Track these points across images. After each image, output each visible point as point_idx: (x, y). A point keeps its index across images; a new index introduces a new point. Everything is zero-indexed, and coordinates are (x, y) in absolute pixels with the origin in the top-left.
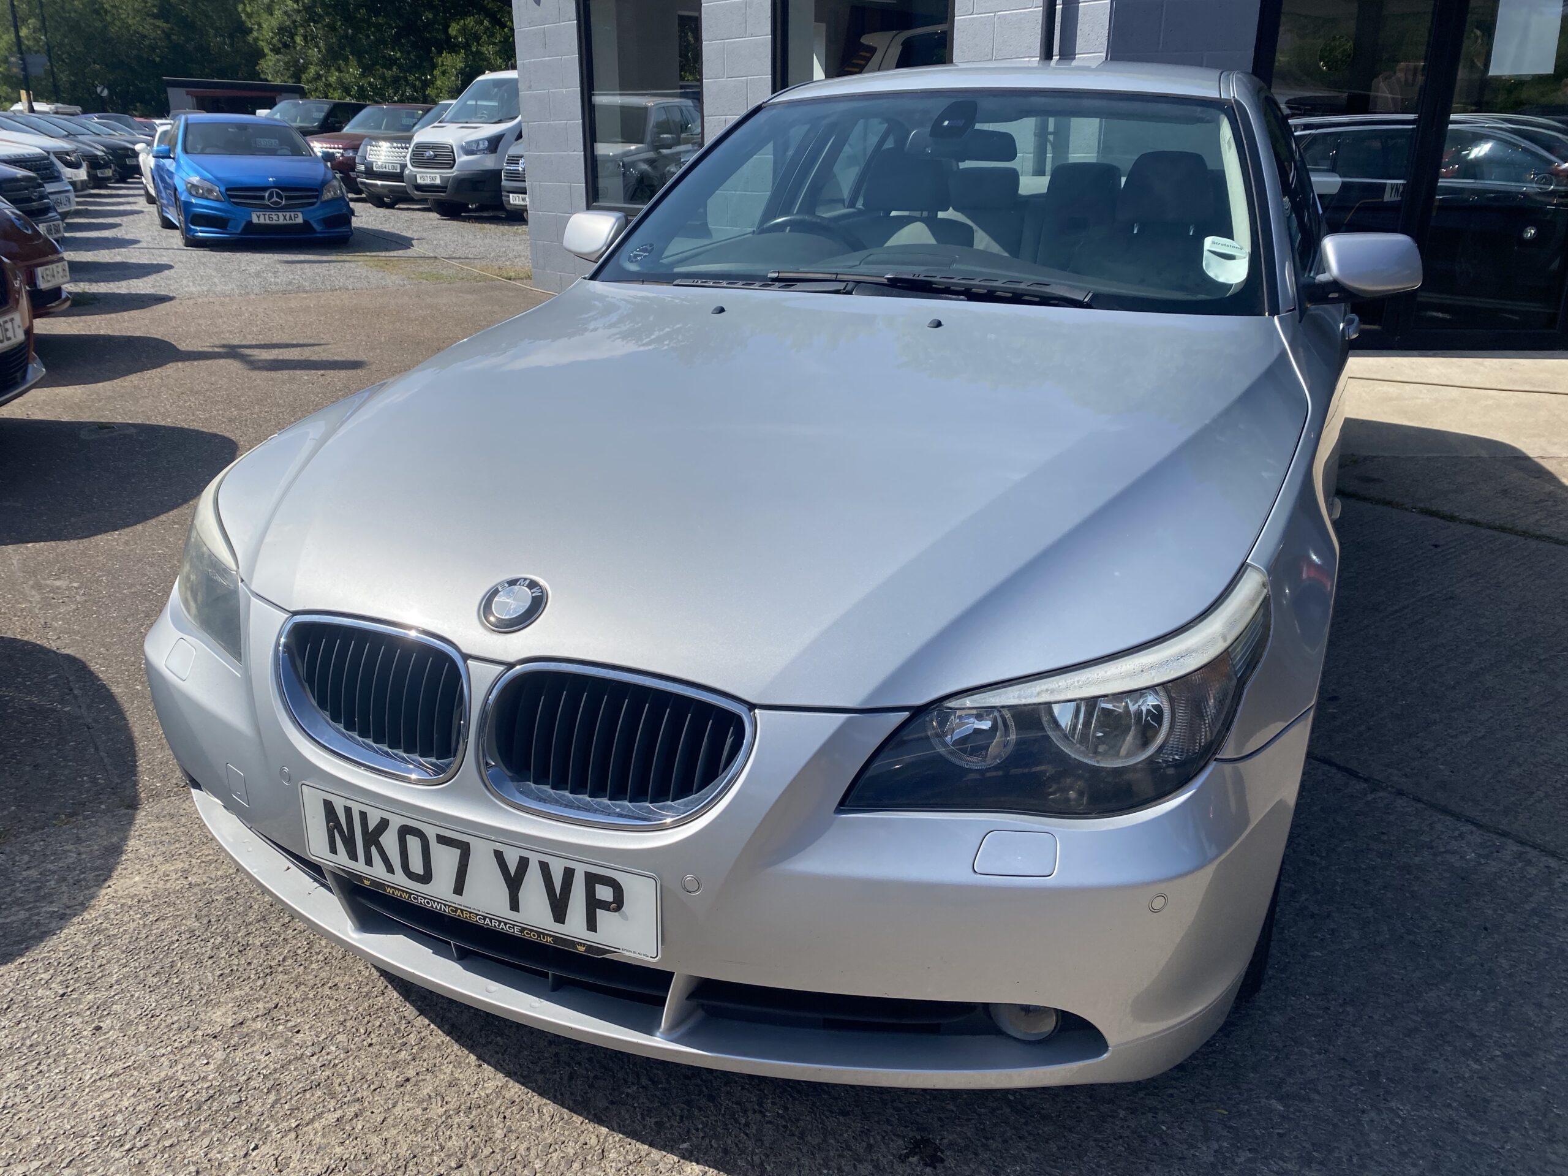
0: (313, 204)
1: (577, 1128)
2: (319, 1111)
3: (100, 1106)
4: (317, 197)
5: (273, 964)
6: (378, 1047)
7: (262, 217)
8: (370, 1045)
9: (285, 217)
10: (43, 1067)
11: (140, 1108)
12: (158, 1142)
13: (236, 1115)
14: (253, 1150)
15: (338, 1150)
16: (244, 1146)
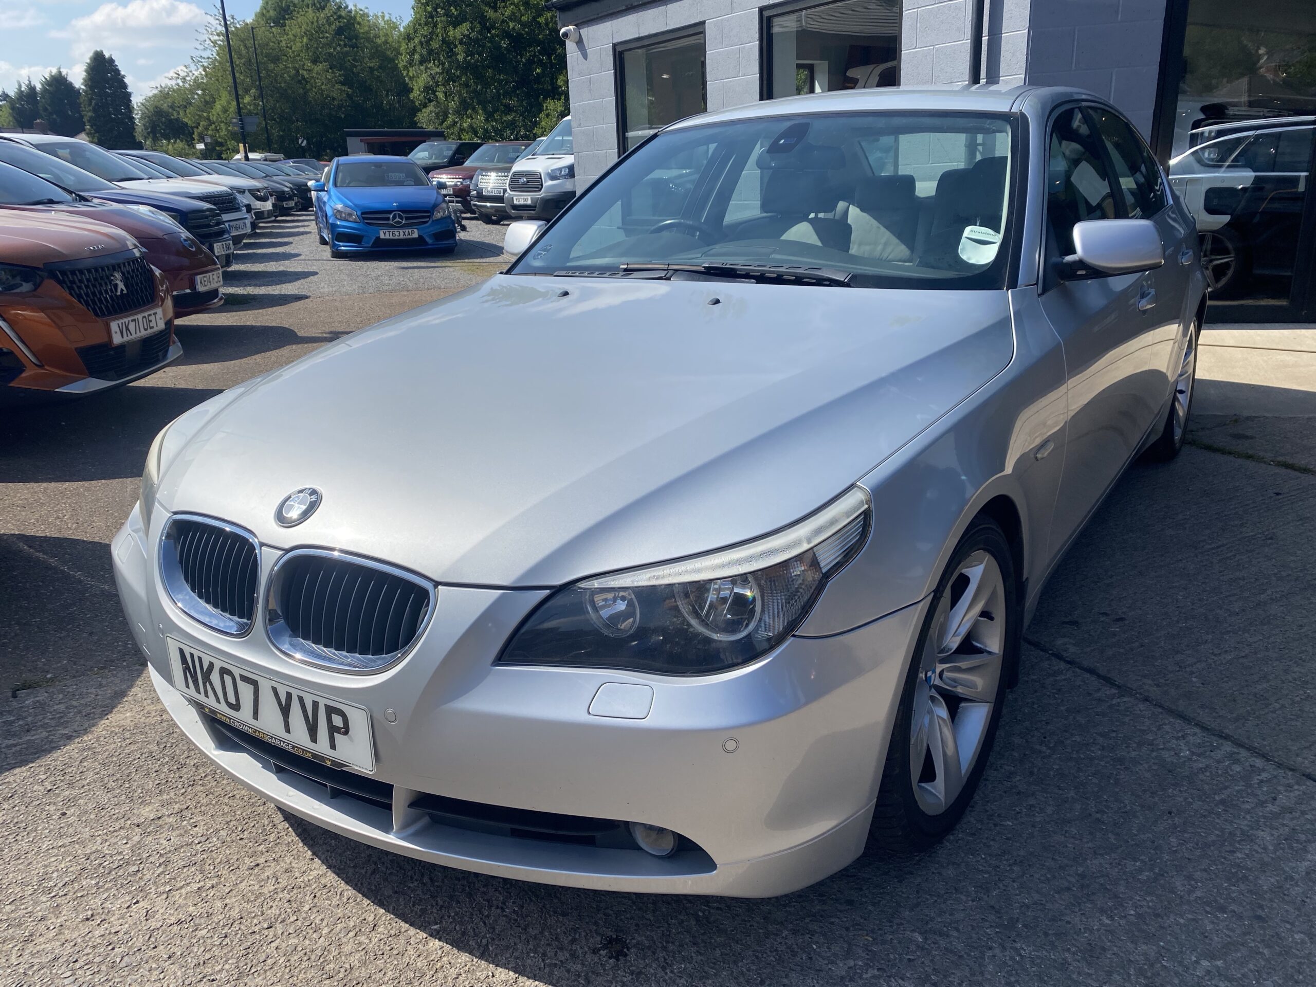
0: (427, 222)
1: (363, 908)
2: (188, 881)
3: (46, 866)
4: (429, 217)
5: (197, 778)
6: (246, 841)
7: (387, 233)
8: (241, 839)
9: (404, 233)
10: (19, 838)
11: (71, 869)
12: (74, 893)
13: (132, 879)
14: (135, 904)
15: (191, 909)
16: (129, 901)
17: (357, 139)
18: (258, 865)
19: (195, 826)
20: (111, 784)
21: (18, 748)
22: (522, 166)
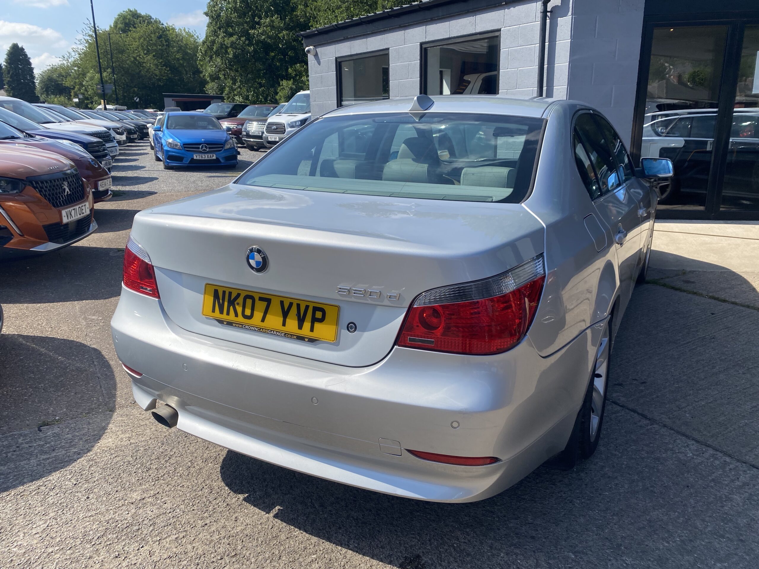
0: (221, 150)
1: (271, 547)
2: (169, 534)
3: (84, 528)
4: (222, 147)
5: (159, 476)
6: (196, 511)
7: (198, 156)
8: (193, 510)
9: (208, 156)
10: (64, 512)
11: (100, 529)
12: (105, 542)
13: (137, 534)
14: (141, 548)
15: (174, 550)
16: (137, 546)
17: (171, 99)
18: (206, 524)
19: (165, 503)
20: (110, 480)
21: (50, 460)
22: (273, 119)
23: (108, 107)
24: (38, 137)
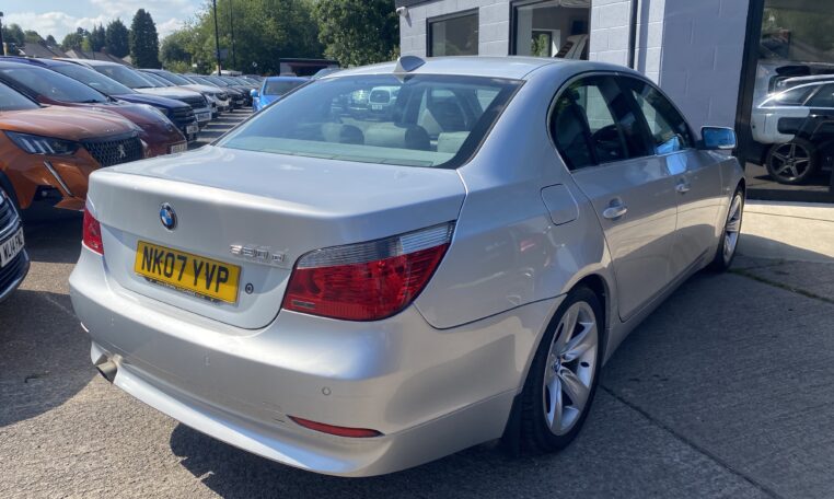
2: (96, 488)
3: (23, 474)
5: (113, 433)
6: (131, 469)
8: (129, 467)
12: (35, 489)
13: (67, 484)
18: (134, 482)
19: (106, 459)
20: (67, 433)
21: (23, 410)
23: (223, 72)
24: (120, 101)
